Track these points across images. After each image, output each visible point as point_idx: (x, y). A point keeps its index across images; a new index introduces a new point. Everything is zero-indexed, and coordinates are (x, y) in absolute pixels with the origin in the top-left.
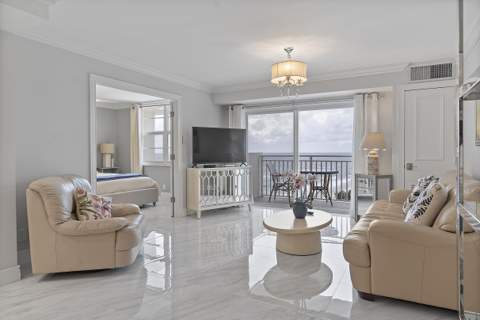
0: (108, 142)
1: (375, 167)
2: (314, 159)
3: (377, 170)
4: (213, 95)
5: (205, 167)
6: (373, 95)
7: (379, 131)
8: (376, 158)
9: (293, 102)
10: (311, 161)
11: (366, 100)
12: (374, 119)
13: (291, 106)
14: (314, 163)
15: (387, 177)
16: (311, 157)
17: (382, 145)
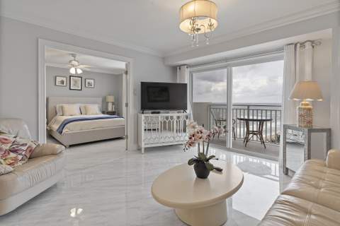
0: (110, 95)
1: (308, 119)
2: (250, 108)
3: (310, 122)
4: (164, 59)
5: (152, 113)
6: (307, 44)
7: (314, 81)
8: (310, 109)
9: (226, 59)
10: (248, 110)
11: (298, 49)
12: (308, 69)
13: (224, 64)
14: (251, 111)
15: (323, 130)
16: (248, 106)
17: (317, 95)
